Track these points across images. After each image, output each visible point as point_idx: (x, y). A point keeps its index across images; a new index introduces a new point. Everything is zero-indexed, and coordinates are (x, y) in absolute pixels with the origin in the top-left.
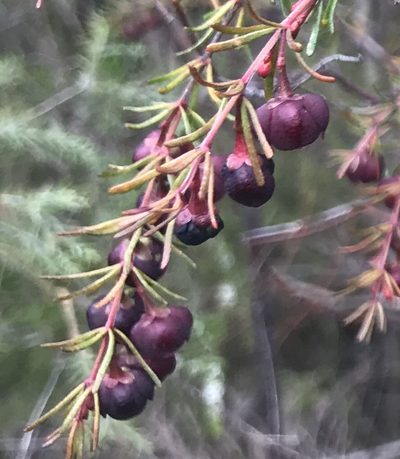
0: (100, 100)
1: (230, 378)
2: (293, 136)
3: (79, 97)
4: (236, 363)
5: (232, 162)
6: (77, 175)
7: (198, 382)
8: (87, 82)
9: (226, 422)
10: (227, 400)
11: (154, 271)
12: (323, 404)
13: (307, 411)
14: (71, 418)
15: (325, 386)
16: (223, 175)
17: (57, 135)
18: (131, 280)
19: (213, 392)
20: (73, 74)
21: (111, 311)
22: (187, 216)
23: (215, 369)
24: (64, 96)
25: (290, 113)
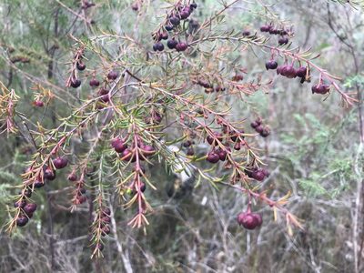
0: (17, 166)
1: (42, 224)
2: (60, 166)
3: (12, 165)
4: (44, 221)
5: (47, 171)
6: (12, 182)
7: (36, 224)
8: (14, 163)
9: (41, 233)
10: (42, 228)
11: (29, 196)
12: (62, 230)
13: (58, 231)
14: (10, 226)
15: (62, 226)
16: (45, 173)
17: (7, 173)
18: (24, 198)
19: (39, 227)
20: (12, 161)
21: (19, 204)
22: (37, 182)
23: (40, 222)
24: (9, 165)
25: (60, 161)
